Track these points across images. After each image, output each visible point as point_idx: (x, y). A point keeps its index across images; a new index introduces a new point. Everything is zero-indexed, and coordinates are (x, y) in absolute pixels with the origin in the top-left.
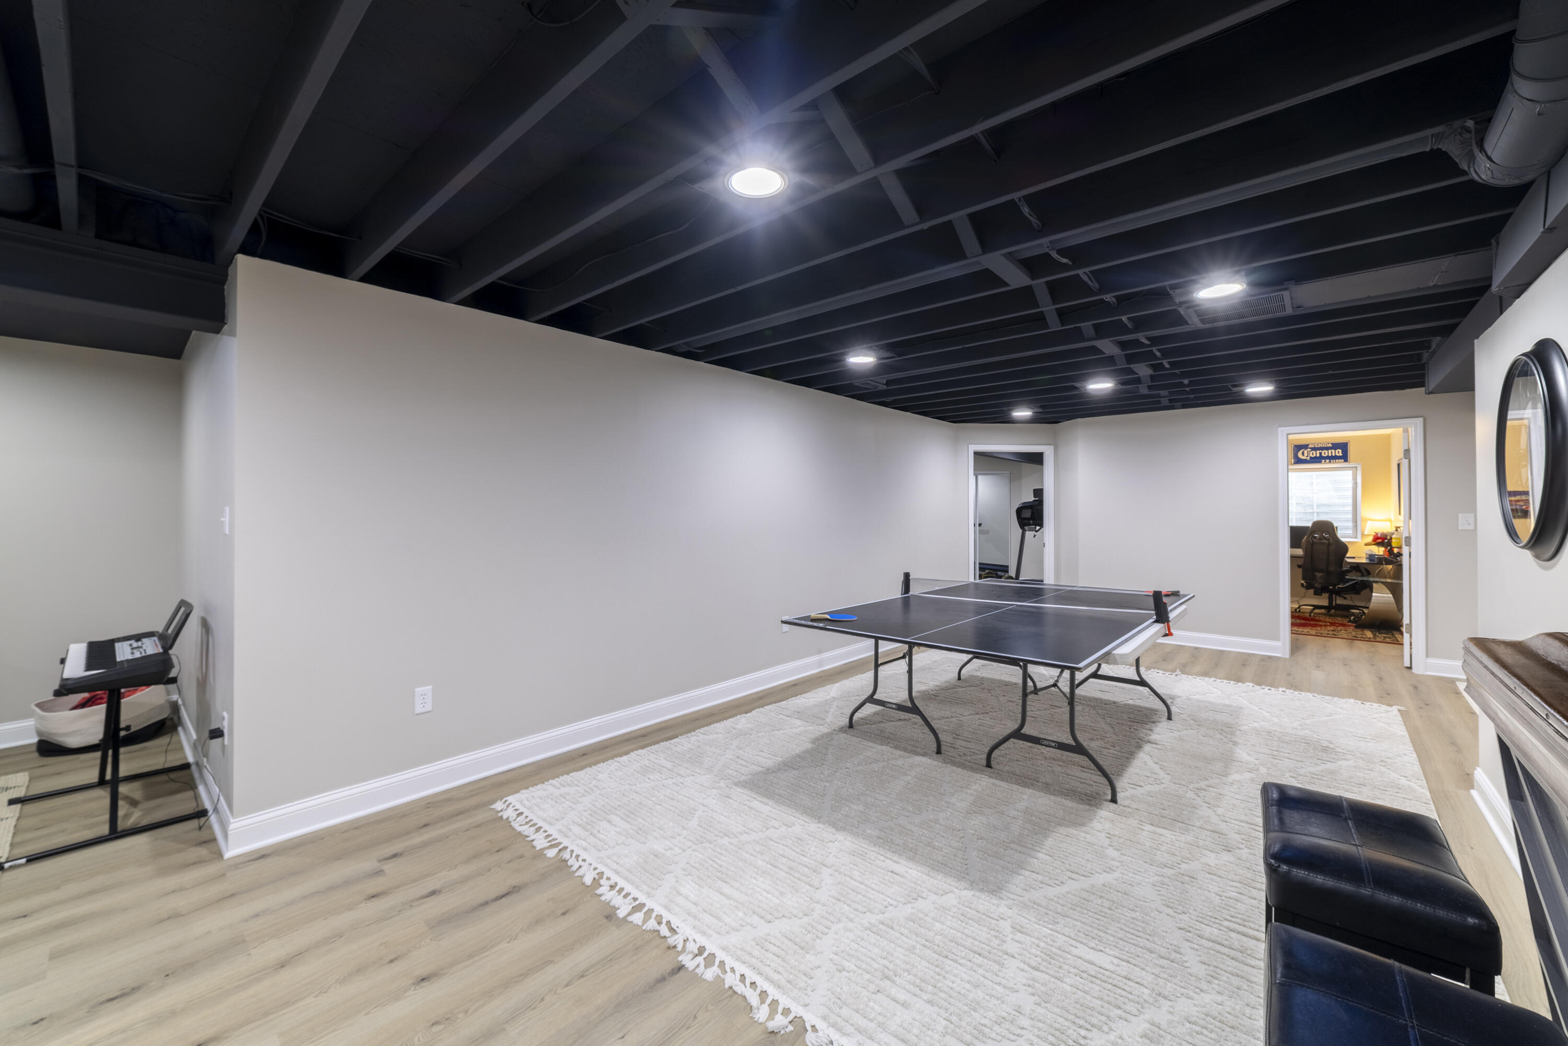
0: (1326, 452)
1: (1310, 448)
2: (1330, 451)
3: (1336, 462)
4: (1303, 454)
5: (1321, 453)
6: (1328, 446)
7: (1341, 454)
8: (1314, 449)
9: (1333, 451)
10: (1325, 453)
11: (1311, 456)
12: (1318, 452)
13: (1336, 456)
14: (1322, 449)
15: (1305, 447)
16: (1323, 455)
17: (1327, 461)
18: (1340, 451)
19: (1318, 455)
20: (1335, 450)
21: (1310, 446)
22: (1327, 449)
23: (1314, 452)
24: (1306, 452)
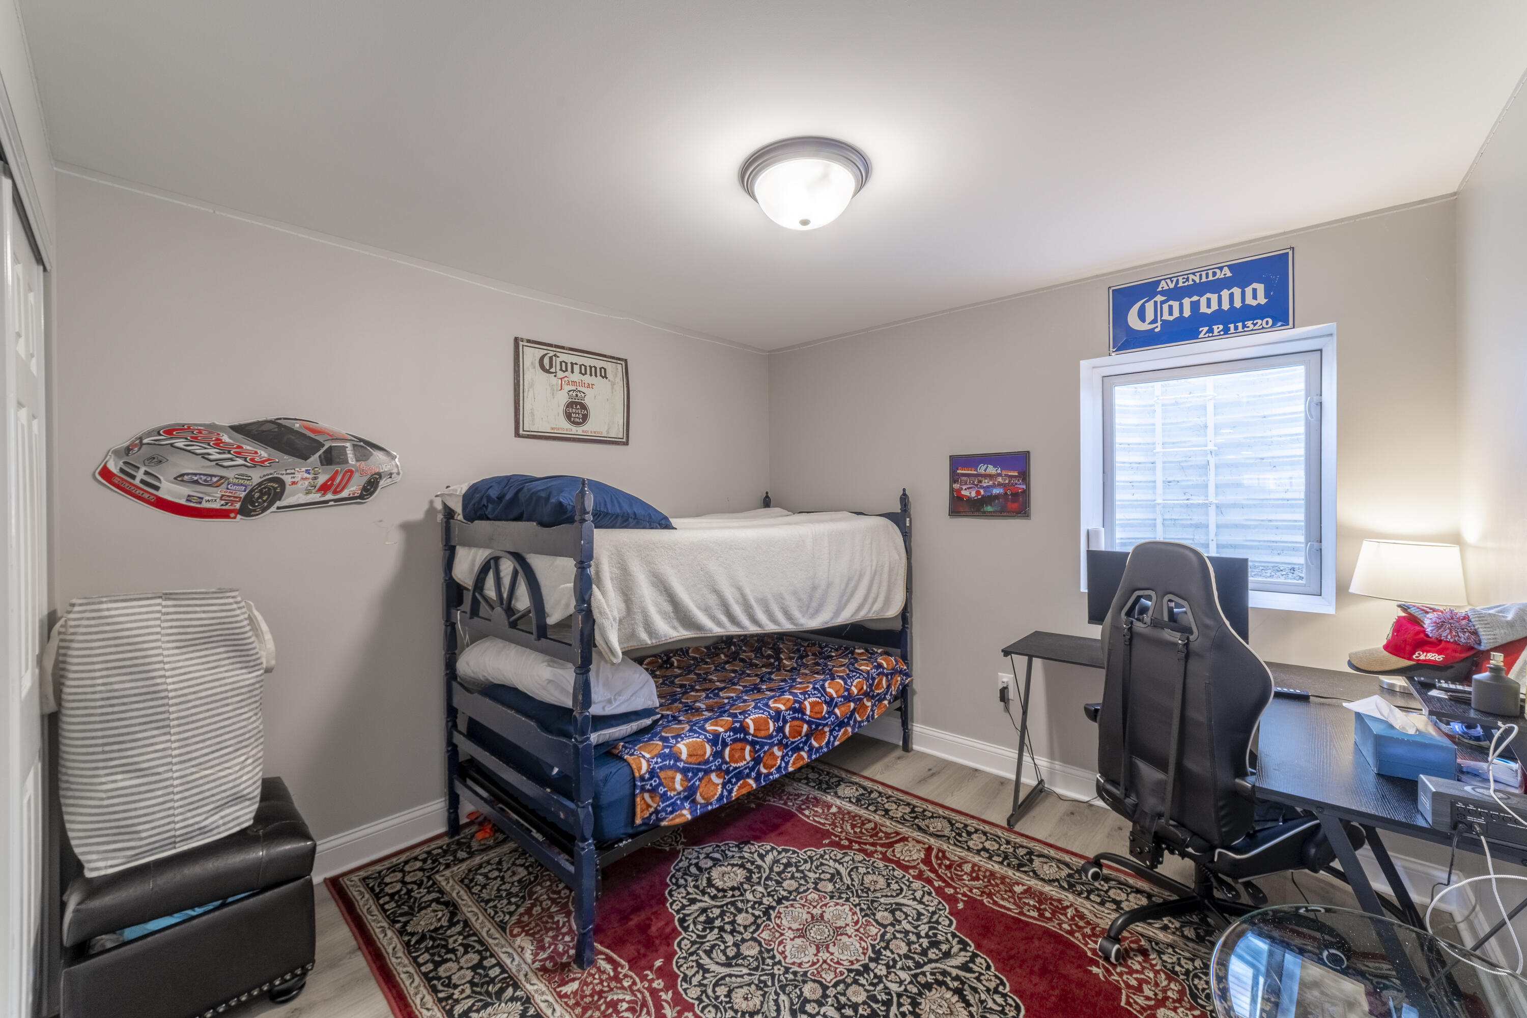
0: (1214, 297)
1: (1163, 293)
2: (1225, 294)
3: (1245, 331)
4: (1142, 315)
5: (1195, 306)
6: (1219, 275)
7: (1262, 300)
8: (1176, 294)
9: (1237, 291)
10: (1209, 304)
11: (1166, 317)
12: (1187, 302)
13: (1245, 306)
14: (1200, 289)
15: (1148, 290)
16: (1203, 309)
17: (1217, 328)
18: (1260, 288)
19: (1187, 313)
20: (1243, 287)
21: (1163, 286)
22: (1216, 286)
23: (1176, 305)
24: (1150, 307)
